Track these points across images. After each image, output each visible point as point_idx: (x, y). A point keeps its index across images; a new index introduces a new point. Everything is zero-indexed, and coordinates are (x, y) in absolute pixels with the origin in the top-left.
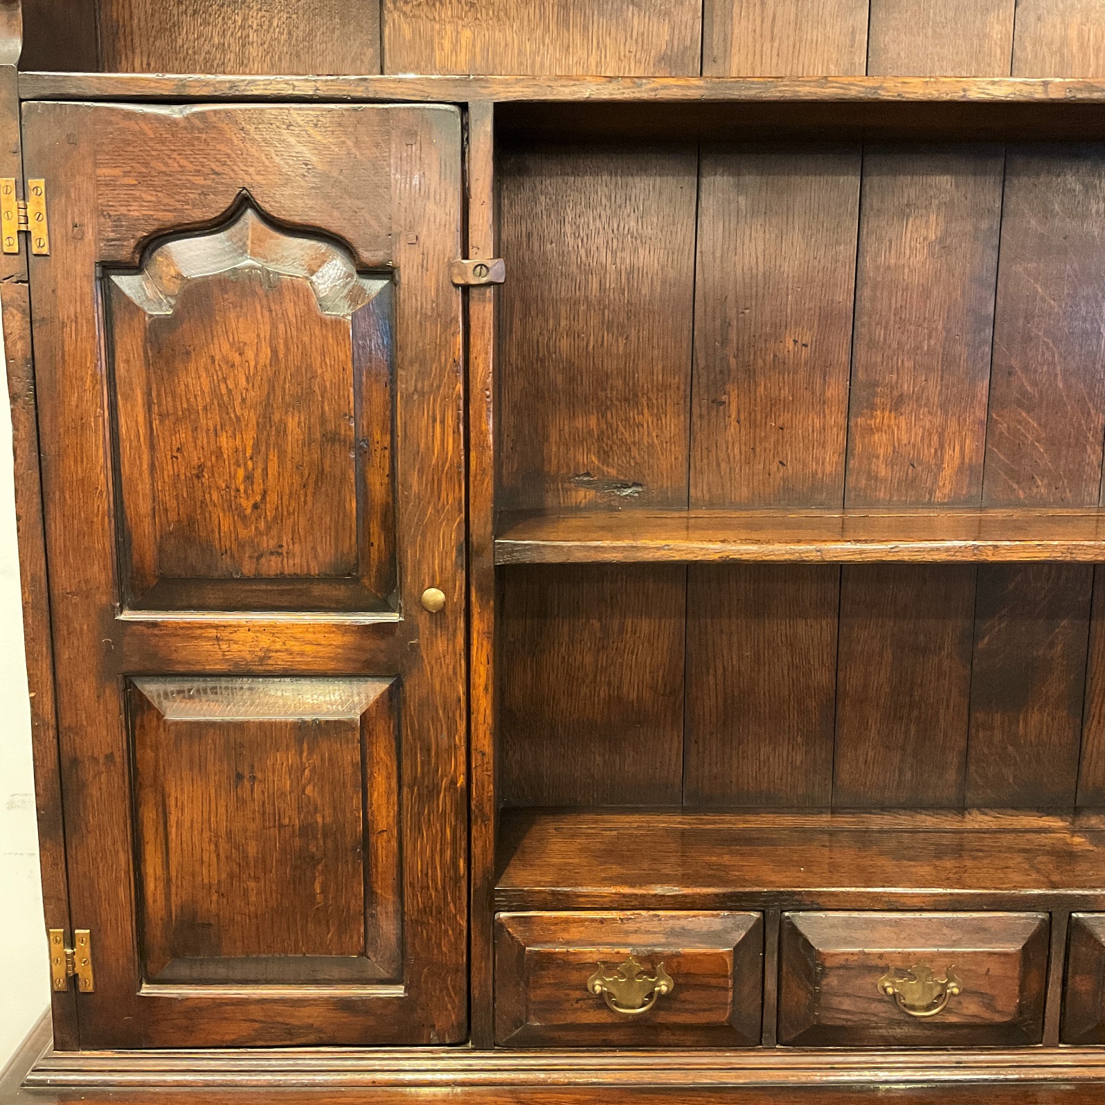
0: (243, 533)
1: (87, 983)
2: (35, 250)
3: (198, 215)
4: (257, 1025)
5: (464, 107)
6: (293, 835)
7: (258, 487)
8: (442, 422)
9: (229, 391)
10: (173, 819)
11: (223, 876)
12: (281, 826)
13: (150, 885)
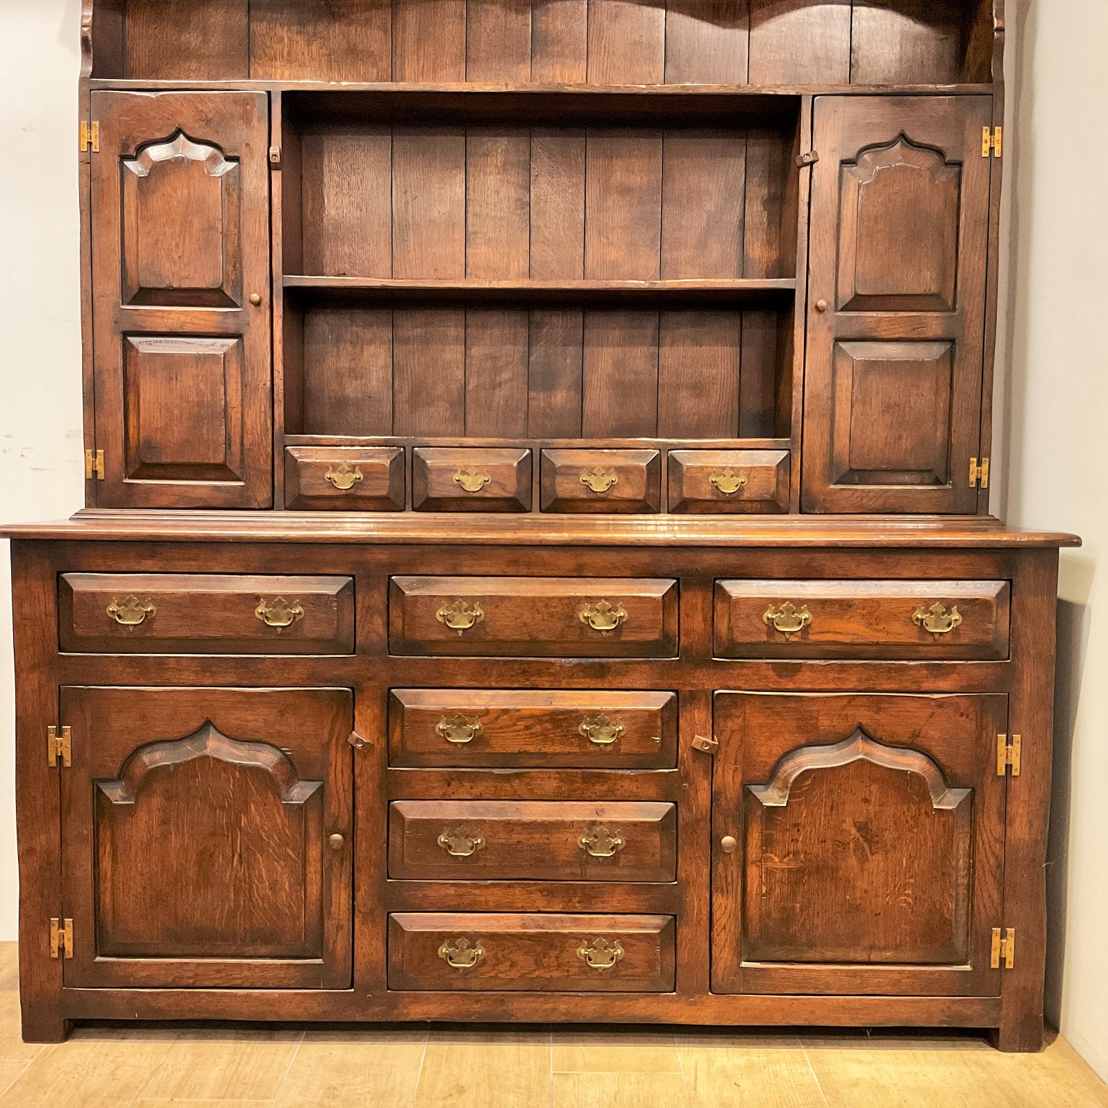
0: (174, 269)
1: (101, 476)
2: (94, 150)
3: (159, 136)
4: (177, 497)
5: (269, 93)
6: (194, 406)
7: (181, 250)
8: (260, 222)
9: (170, 208)
10: (142, 397)
11: (163, 424)
12: (189, 402)
13: (131, 430)
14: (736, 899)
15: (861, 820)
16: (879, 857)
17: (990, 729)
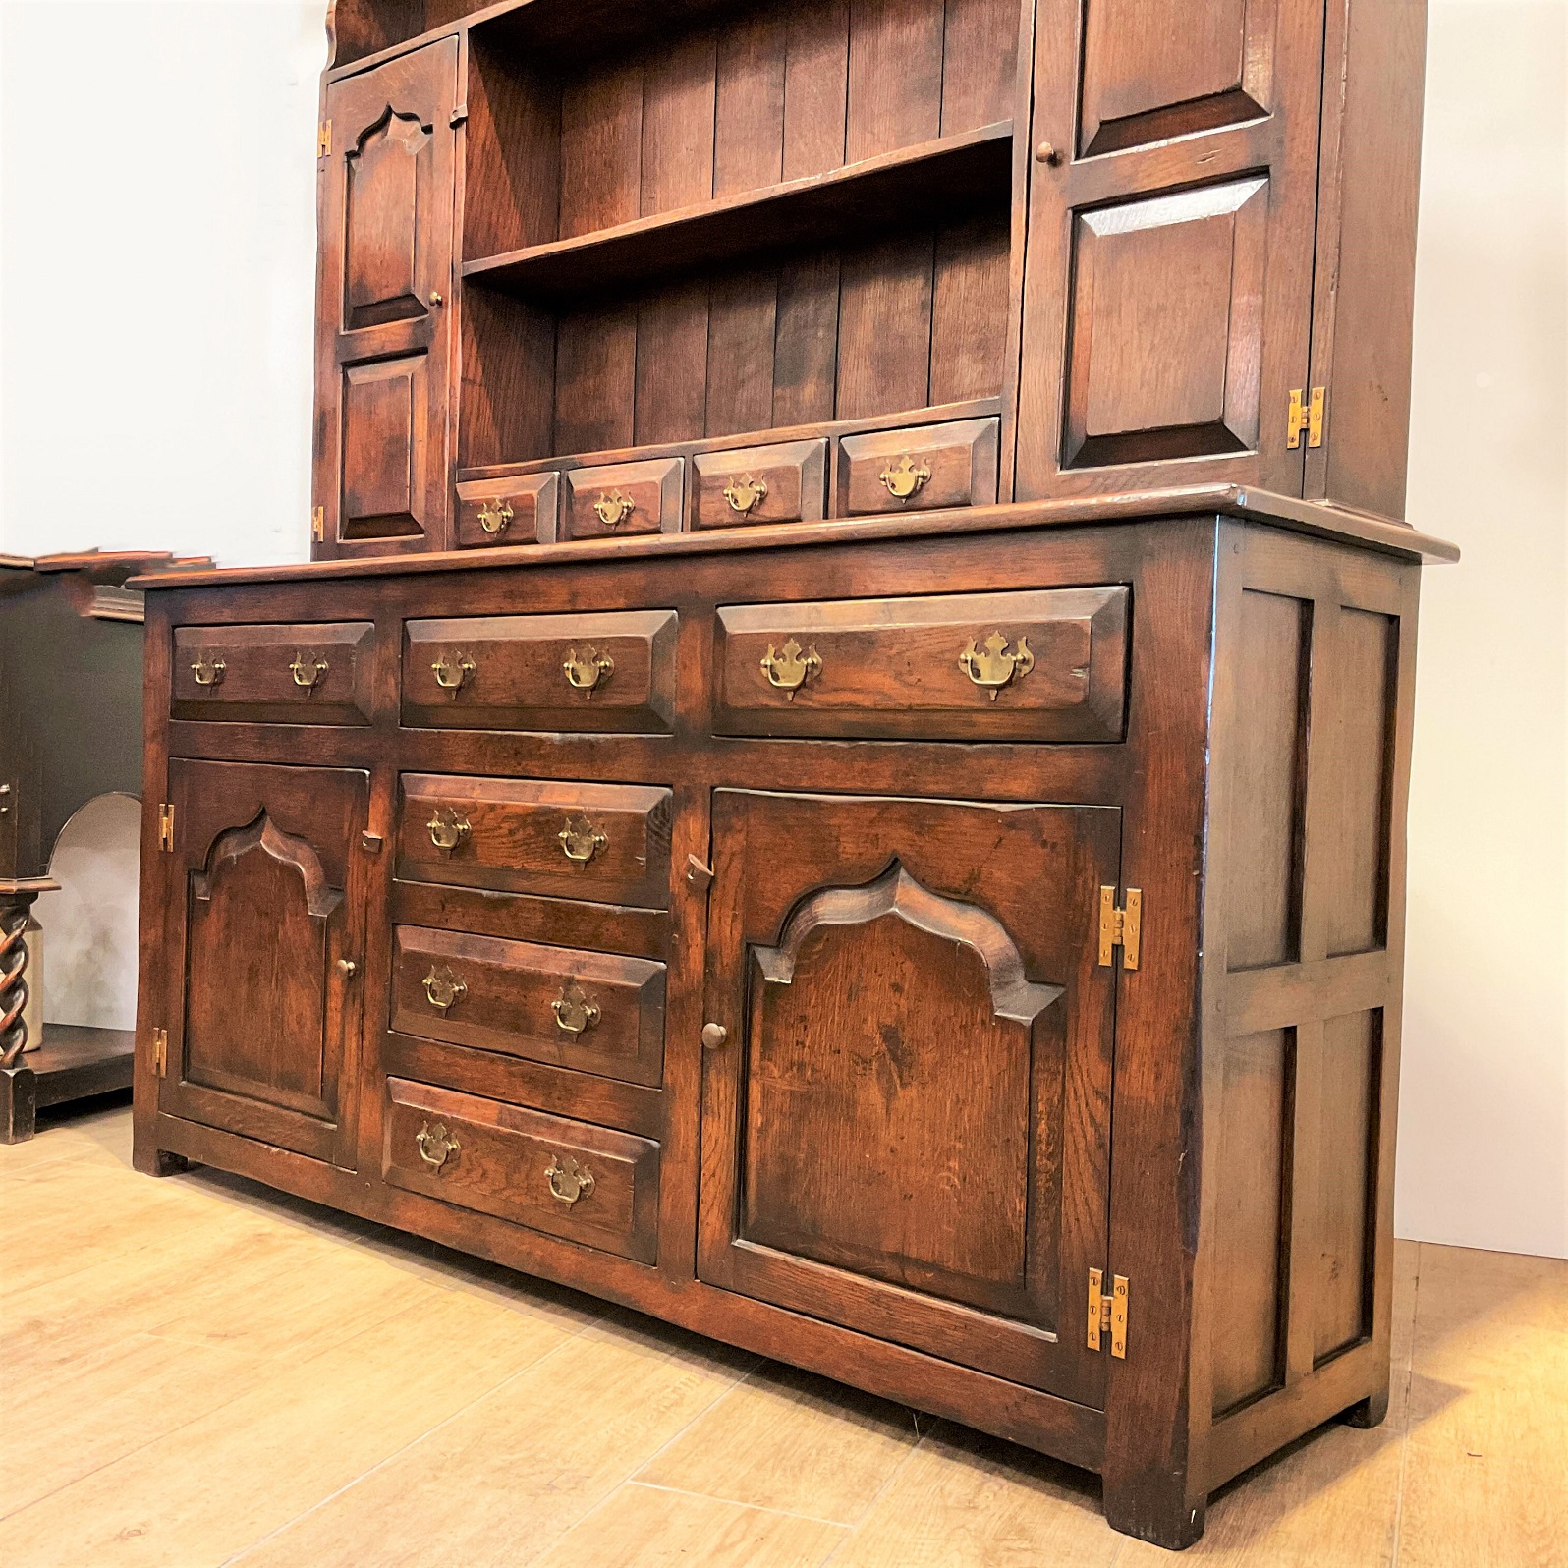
1: (320, 538)
2: (327, 154)
3: (373, 120)
5: (458, 35)
6: (386, 443)
7: (382, 253)
12: (383, 438)
13: (345, 481)
14: (729, 1130)
15: (889, 1021)
16: (913, 1092)
17: (1090, 873)
